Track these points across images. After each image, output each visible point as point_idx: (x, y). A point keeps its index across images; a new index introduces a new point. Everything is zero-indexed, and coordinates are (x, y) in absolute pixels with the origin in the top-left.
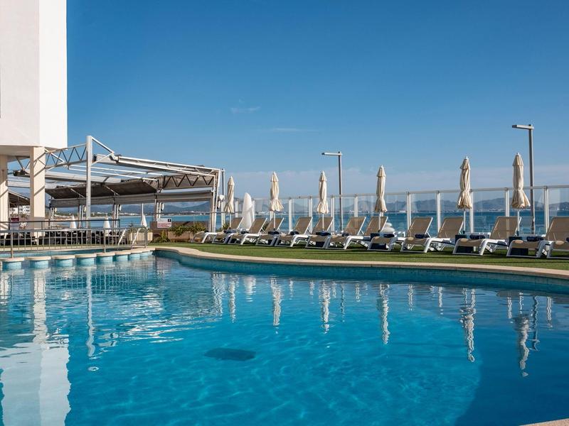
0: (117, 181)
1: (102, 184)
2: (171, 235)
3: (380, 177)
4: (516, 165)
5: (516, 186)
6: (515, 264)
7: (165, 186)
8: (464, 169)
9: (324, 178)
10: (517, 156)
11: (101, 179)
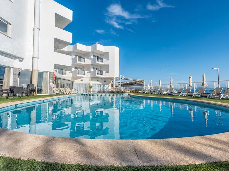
0: (129, 82)
1: (126, 83)
2: (134, 92)
3: (171, 80)
4: (203, 76)
5: (203, 81)
6: (202, 99)
7: (136, 83)
8: (190, 78)
9: (160, 81)
10: (203, 74)
11: (126, 82)
